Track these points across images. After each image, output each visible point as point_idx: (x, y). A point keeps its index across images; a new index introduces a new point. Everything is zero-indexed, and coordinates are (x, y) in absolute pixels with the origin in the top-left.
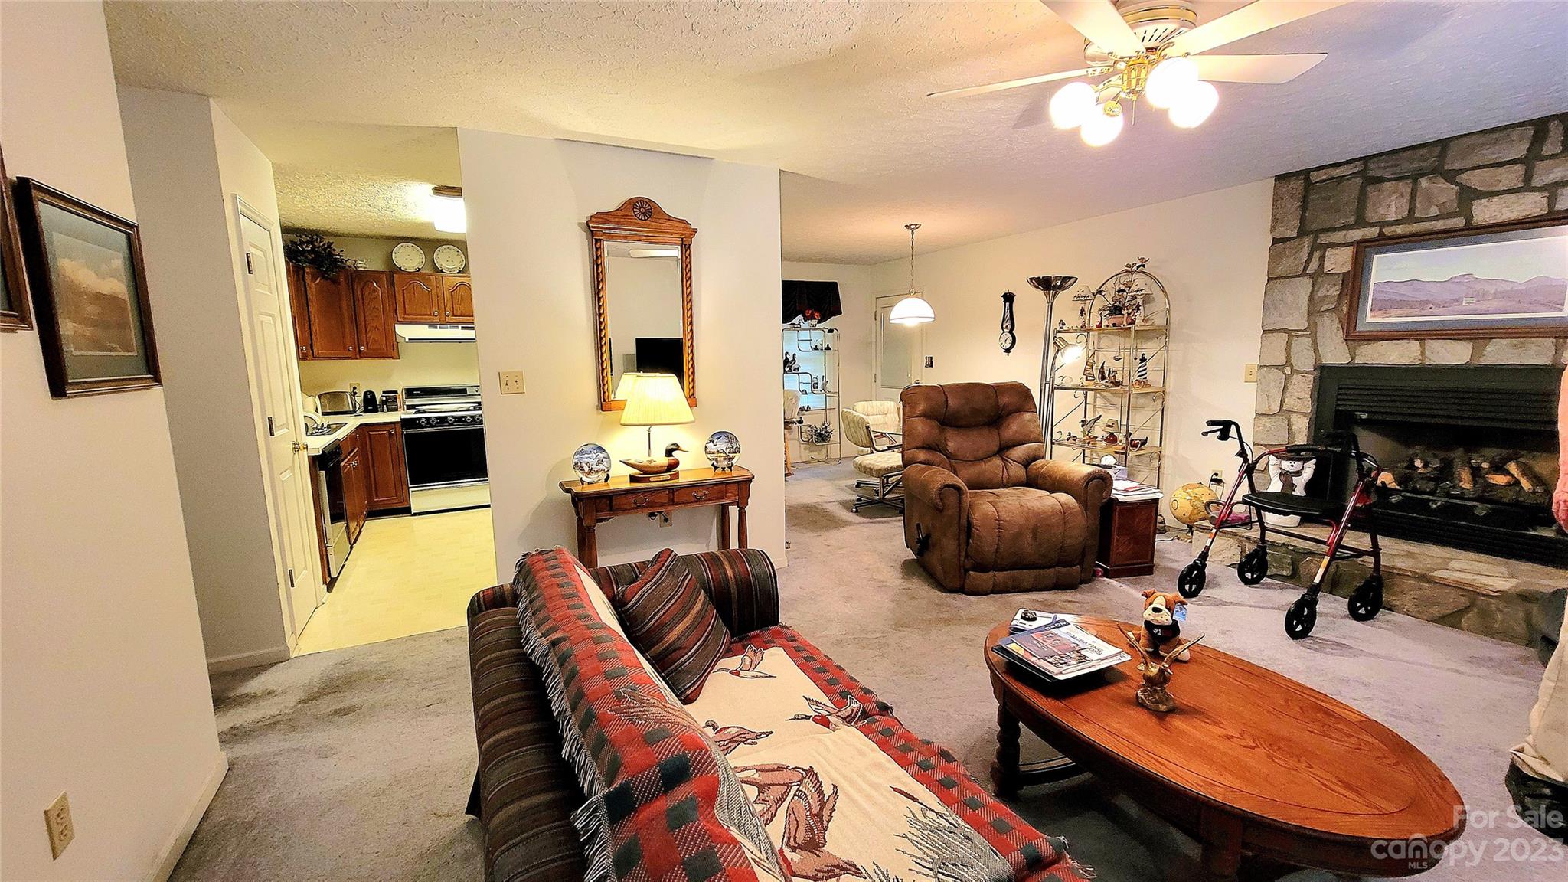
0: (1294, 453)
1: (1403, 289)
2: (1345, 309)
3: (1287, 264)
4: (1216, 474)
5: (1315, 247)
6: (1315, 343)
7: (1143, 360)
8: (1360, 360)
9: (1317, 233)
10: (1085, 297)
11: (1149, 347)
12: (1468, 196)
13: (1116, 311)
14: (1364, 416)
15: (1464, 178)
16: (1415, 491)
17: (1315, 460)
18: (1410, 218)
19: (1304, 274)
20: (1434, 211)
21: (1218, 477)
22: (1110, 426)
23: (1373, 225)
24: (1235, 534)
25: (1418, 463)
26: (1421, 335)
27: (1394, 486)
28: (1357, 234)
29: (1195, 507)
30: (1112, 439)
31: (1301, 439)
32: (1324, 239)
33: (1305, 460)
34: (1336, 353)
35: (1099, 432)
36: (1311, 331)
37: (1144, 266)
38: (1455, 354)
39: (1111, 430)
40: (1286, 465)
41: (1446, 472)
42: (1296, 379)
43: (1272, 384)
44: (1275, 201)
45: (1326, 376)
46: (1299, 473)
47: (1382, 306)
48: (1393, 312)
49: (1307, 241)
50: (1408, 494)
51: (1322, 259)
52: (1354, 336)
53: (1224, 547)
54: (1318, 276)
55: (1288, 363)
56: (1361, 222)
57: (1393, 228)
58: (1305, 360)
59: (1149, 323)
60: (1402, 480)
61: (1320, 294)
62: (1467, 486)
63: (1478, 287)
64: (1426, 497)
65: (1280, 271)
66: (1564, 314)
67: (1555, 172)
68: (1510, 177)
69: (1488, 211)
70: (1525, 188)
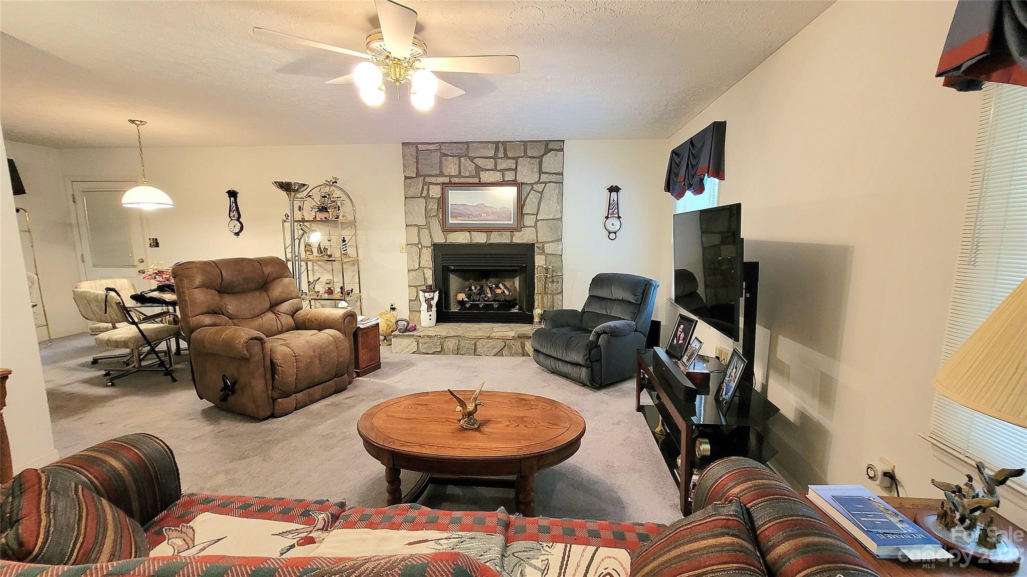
0: (429, 289)
1: (461, 208)
2: (441, 215)
3: (413, 191)
4: (392, 305)
5: (425, 183)
6: (430, 232)
7: (344, 241)
8: (449, 241)
9: (425, 176)
10: (301, 198)
11: (347, 233)
12: (479, 169)
13: (323, 209)
14: (453, 268)
15: (476, 160)
16: (474, 301)
17: (438, 291)
18: (459, 175)
19: (421, 197)
20: (468, 174)
21: (393, 307)
22: (328, 283)
23: (446, 176)
24: (413, 335)
25: (473, 288)
26: (470, 229)
27: (466, 299)
28: (441, 180)
29: (388, 325)
30: (330, 291)
31: (430, 282)
32: (428, 180)
33: (434, 292)
34: (440, 239)
35: (320, 288)
36: (428, 226)
37: (336, 182)
38: (480, 238)
39: (329, 286)
40: (427, 295)
41: (481, 291)
42: (424, 250)
43: (414, 254)
44: (404, 156)
45: (436, 247)
46: (433, 299)
47: (455, 216)
48: (459, 218)
49: (421, 179)
50: (472, 303)
51: (428, 190)
52: (447, 229)
53: (409, 344)
54: (427, 198)
55: (420, 242)
56: (441, 174)
57: (455, 179)
58: (427, 242)
59: (345, 218)
60: (469, 296)
61: (429, 207)
62: (489, 295)
63: (486, 209)
64: (477, 303)
65: (410, 194)
66: (512, 222)
67: (502, 165)
68: (490, 164)
69: (485, 177)
70: (495, 170)
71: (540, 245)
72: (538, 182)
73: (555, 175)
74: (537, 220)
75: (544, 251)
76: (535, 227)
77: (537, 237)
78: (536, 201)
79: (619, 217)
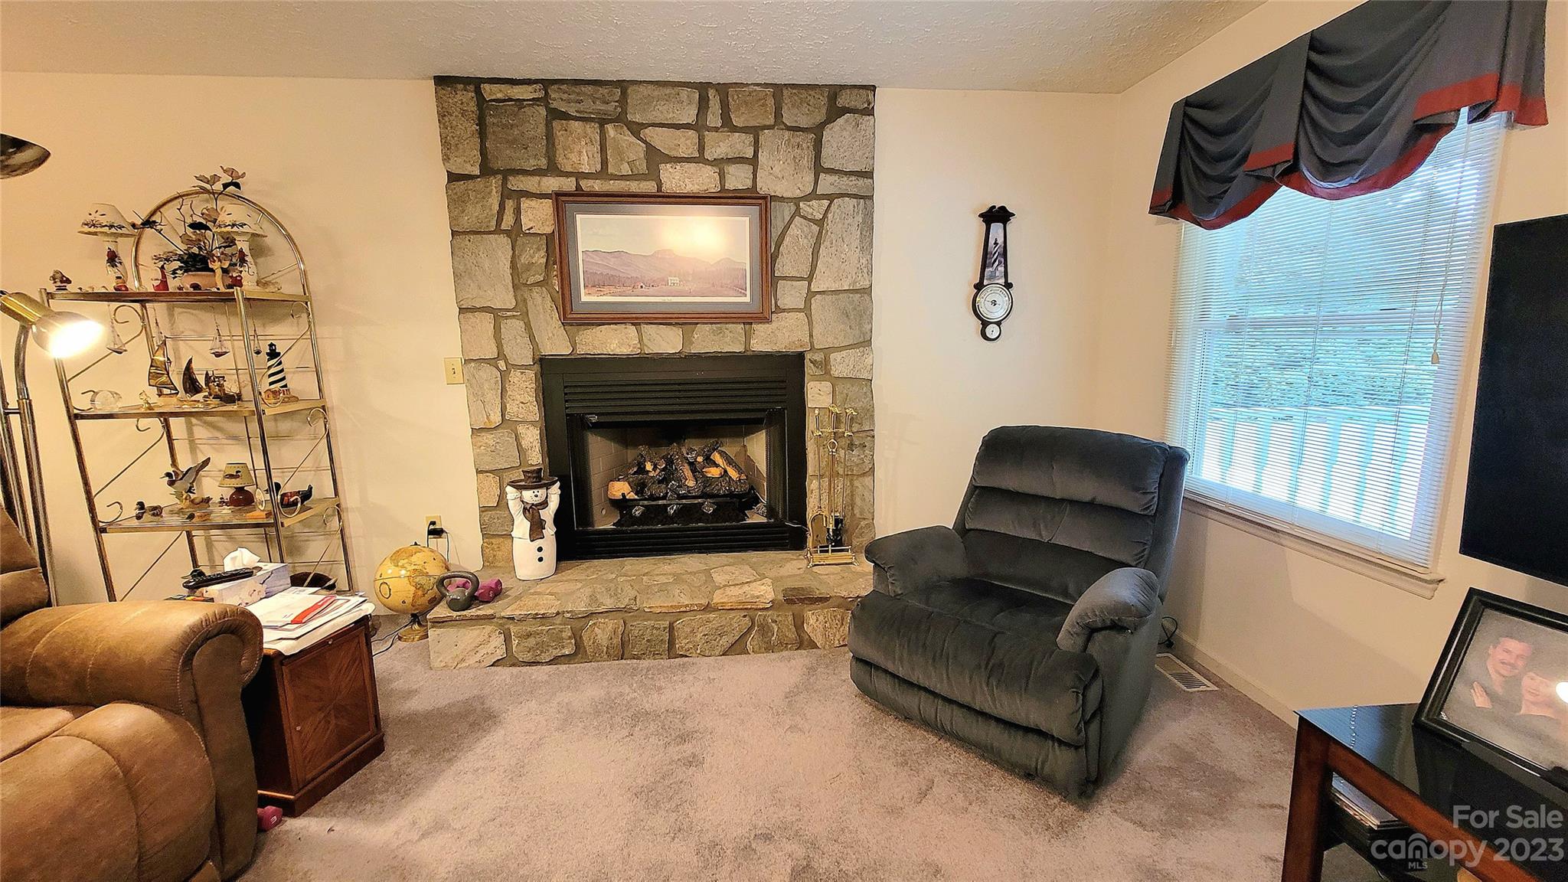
0: (534, 479)
1: (612, 262)
2: (556, 282)
3: (477, 214)
4: (433, 523)
5: (506, 194)
6: (528, 327)
7: (273, 354)
8: (582, 350)
9: (507, 173)
10: (111, 226)
11: (281, 333)
12: (655, 157)
13: (195, 262)
14: (594, 419)
15: (648, 133)
16: (652, 498)
17: (558, 484)
18: (603, 173)
19: (498, 231)
20: (626, 170)
21: (437, 527)
22: (231, 476)
23: (568, 175)
24: (491, 617)
25: (649, 467)
26: (636, 318)
27: (632, 496)
28: (552, 184)
29: (419, 587)
30: (242, 499)
31: (536, 458)
32: (517, 183)
33: (548, 486)
34: (556, 343)
35: (213, 487)
36: (521, 310)
37: (237, 185)
38: (666, 342)
39: (237, 483)
40: (529, 496)
41: (669, 475)
42: (515, 376)
43: (486, 386)
44: (442, 115)
45: (548, 368)
46: (544, 504)
47: (598, 283)
48: (606, 289)
49: (495, 182)
50: (646, 503)
51: (518, 211)
52: (574, 318)
53: (481, 639)
54: (515, 233)
55: (501, 355)
56: (553, 169)
57: (590, 182)
58: (521, 353)
59: (271, 289)
60: (640, 488)
61: (524, 260)
62: (691, 483)
63: (678, 265)
64: (660, 502)
65: (466, 222)
66: (747, 299)
67: (721, 146)
68: (685, 143)
69: (674, 178)
70: (700, 159)
71: (819, 357)
72: (813, 196)
73: (853, 178)
74: (811, 294)
75: (828, 372)
76: (807, 310)
77: (811, 336)
78: (807, 243)
79: (1008, 286)
